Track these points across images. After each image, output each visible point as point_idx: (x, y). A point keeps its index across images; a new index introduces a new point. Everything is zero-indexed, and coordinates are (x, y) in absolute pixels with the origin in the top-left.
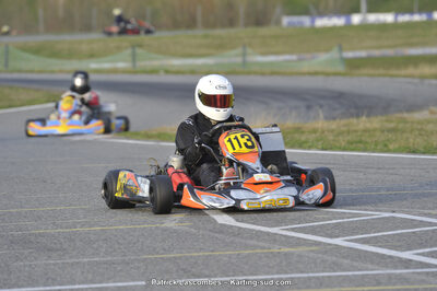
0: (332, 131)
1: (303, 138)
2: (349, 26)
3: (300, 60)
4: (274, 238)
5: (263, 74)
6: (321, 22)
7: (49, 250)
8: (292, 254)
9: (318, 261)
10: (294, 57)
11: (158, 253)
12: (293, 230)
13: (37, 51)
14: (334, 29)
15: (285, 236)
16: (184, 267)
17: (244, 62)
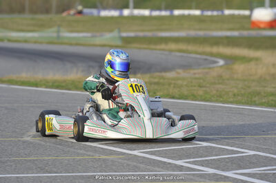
2: (121, 17)
3: (93, 37)
4: (94, 149)
5: (71, 44)
6: (104, 13)
8: (108, 160)
9: (125, 165)
10: (89, 35)
11: (22, 157)
12: (106, 144)
14: (112, 18)
15: (102, 148)
16: (40, 166)
17: (58, 37)
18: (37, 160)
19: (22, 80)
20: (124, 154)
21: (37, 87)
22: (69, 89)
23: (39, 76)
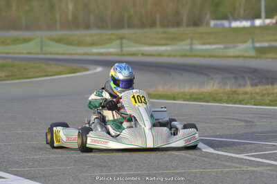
0: (258, 93)
1: (241, 97)
2: (253, 27)
3: (226, 48)
4: (241, 161)
5: (204, 57)
6: (235, 24)
7: (100, 166)
8: (256, 172)
9: (274, 176)
10: (222, 46)
11: (169, 170)
12: (253, 156)
13: (59, 40)
14: (244, 28)
15: (249, 160)
16: (189, 178)
17: (191, 49)
18: (184, 173)
19: (159, 93)
20: (272, 165)
21: (175, 100)
22: (207, 102)
23: (176, 89)
